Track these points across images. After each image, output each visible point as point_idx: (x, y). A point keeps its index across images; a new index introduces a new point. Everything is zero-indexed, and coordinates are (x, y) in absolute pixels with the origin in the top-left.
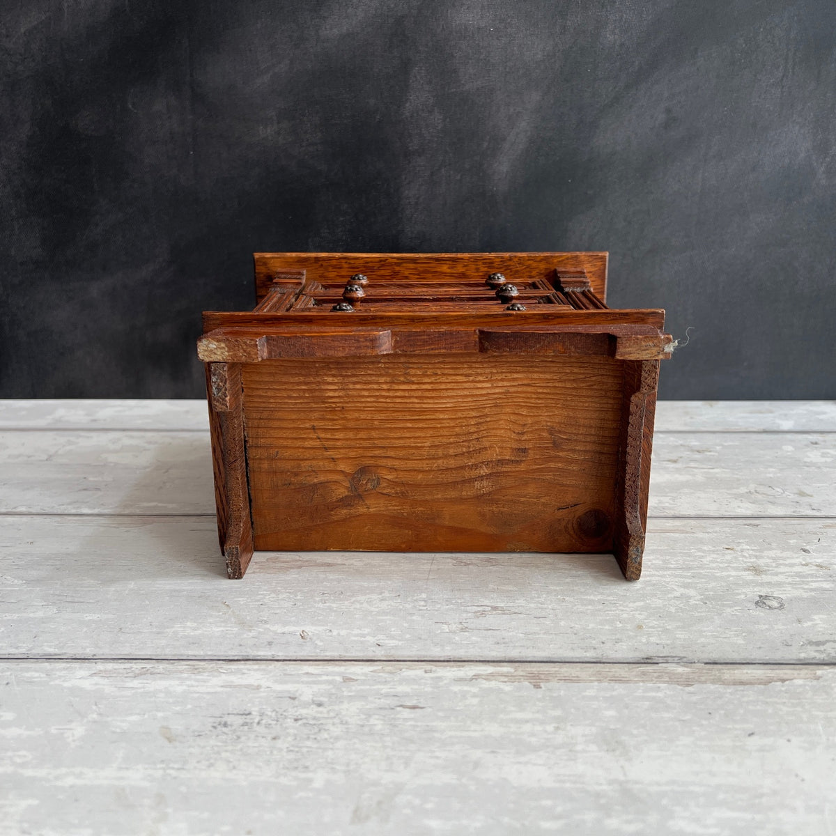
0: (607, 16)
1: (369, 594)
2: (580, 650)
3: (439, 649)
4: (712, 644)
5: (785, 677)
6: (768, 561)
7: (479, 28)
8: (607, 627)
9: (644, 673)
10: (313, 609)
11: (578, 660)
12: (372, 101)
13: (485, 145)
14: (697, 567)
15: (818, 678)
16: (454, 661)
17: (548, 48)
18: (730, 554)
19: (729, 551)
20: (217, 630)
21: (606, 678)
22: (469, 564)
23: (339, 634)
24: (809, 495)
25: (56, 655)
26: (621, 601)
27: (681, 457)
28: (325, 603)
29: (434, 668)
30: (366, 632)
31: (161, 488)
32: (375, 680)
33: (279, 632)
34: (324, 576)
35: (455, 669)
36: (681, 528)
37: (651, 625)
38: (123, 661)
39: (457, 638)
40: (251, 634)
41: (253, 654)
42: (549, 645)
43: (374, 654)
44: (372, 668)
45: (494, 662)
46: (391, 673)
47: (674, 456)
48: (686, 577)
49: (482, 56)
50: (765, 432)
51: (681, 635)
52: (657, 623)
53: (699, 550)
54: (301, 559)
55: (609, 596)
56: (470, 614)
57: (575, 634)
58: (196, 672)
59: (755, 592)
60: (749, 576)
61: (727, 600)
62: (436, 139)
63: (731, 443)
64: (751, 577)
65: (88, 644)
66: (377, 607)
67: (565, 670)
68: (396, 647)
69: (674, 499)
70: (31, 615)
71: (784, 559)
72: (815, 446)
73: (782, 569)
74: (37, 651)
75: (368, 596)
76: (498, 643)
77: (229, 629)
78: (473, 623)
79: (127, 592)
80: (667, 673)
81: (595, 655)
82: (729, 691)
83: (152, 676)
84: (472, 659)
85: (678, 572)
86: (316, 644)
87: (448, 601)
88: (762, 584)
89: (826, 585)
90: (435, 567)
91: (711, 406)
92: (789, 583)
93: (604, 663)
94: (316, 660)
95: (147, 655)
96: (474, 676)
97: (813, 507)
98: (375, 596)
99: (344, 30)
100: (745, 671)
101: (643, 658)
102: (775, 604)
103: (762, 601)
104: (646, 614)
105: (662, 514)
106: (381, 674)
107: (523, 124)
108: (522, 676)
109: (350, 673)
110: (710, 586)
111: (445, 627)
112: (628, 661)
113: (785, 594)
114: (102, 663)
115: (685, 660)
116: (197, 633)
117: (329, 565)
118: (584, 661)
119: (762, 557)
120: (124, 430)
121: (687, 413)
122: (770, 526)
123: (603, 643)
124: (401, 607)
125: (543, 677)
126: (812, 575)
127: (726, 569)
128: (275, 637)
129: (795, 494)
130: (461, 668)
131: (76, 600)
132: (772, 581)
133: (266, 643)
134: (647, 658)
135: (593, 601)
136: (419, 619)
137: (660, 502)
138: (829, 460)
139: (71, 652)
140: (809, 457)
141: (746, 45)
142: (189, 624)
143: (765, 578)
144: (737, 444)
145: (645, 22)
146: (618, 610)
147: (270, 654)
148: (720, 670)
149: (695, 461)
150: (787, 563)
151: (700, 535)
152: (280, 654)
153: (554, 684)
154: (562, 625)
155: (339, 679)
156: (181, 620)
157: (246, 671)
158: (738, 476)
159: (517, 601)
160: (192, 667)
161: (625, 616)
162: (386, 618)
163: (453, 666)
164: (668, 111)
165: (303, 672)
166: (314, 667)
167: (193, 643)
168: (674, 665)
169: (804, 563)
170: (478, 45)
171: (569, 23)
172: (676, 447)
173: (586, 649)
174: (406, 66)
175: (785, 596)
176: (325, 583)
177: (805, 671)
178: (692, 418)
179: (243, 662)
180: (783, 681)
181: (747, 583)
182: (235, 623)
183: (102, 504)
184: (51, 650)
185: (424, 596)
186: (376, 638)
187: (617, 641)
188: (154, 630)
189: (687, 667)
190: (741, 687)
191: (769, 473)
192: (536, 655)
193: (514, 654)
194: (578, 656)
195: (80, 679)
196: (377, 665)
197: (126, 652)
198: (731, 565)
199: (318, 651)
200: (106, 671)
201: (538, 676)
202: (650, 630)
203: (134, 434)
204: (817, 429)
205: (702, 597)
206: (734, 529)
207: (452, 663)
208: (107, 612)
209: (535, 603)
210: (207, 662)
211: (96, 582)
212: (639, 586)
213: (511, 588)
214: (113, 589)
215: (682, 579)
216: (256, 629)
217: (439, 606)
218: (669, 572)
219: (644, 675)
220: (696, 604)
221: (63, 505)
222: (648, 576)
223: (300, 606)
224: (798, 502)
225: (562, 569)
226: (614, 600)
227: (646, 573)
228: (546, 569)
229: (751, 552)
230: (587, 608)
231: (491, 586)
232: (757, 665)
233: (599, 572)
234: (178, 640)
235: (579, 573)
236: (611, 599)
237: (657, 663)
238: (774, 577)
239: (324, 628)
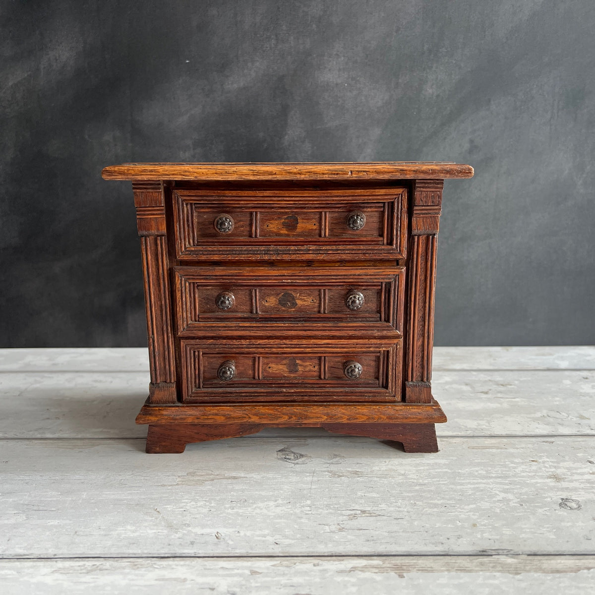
0: (427, 77)
1: (266, 501)
2: (431, 545)
3: (323, 546)
4: (531, 538)
5: (590, 566)
6: (565, 471)
7: (337, 84)
8: (449, 526)
9: (482, 564)
10: (224, 515)
11: (430, 554)
12: (261, 135)
14: (512, 476)
17: (386, 98)
18: (536, 465)
19: (534, 463)
20: (151, 532)
21: (453, 568)
22: (341, 476)
23: (245, 535)
24: (587, 419)
25: (25, 555)
26: (458, 504)
27: (490, 390)
28: (233, 509)
29: (321, 562)
30: (266, 533)
31: (105, 417)
32: (275, 573)
33: (199, 533)
34: (231, 487)
35: (337, 563)
36: (496, 446)
37: (482, 523)
38: (78, 559)
39: (336, 537)
40: (177, 536)
41: (179, 552)
42: (408, 541)
43: (273, 551)
44: (272, 563)
45: (366, 556)
46: (287, 567)
47: (485, 389)
48: (505, 484)
49: (339, 104)
50: (548, 370)
51: (507, 531)
52: (486, 521)
53: (512, 462)
54: (213, 473)
55: (449, 500)
56: (345, 517)
57: (427, 532)
58: (136, 567)
59: (558, 496)
60: (551, 482)
61: (537, 503)
63: (525, 379)
64: (552, 484)
65: (50, 546)
66: (274, 512)
67: (421, 562)
68: (289, 545)
69: (489, 422)
70: (6, 522)
71: (576, 469)
72: (586, 380)
73: (576, 477)
74: (11, 552)
75: (266, 503)
76: (368, 541)
77: (160, 531)
78: (348, 524)
79: (80, 501)
80: (500, 563)
81: (443, 549)
82: (549, 578)
83: (101, 572)
84: (349, 554)
85: (499, 480)
86: (228, 543)
87: (328, 506)
88: (563, 489)
90: (315, 479)
91: (508, 350)
92: (583, 489)
93: (450, 555)
94: (229, 557)
95: (97, 554)
96: (352, 568)
97: (592, 428)
98: (272, 503)
100: (559, 561)
101: (480, 551)
102: (574, 505)
103: (564, 503)
104: (478, 514)
105: (482, 434)
106: (280, 568)
107: (369, 151)
108: (389, 567)
109: (256, 567)
110: (523, 491)
111: (327, 528)
112: (469, 554)
113: (581, 496)
114: (62, 561)
115: (512, 552)
117: (235, 478)
118: (435, 554)
119: (559, 468)
121: (490, 356)
123: (448, 539)
124: (292, 512)
125: (405, 567)
127: (533, 477)
128: (196, 538)
129: (577, 417)
130: (342, 562)
131: (41, 508)
132: (569, 486)
133: (189, 543)
134: (483, 551)
135: (438, 504)
136: (307, 522)
137: (479, 425)
139: (36, 552)
140: (583, 389)
141: (525, 97)
142: (129, 527)
143: (564, 484)
144: (529, 379)
145: (454, 81)
146: (457, 511)
147: (192, 551)
148: (540, 560)
149: (500, 392)
150: (578, 472)
151: (512, 450)
152: (200, 552)
153: (414, 574)
154: (416, 524)
155: (247, 572)
156: (123, 524)
157: (174, 567)
158: (534, 404)
159: (380, 506)
160: (132, 564)
161: (463, 516)
162: (280, 521)
163: (335, 561)
164: (471, 141)
165: (219, 567)
166: (227, 562)
167: (134, 544)
168: (504, 557)
169: (591, 472)
170: (337, 96)
171: (400, 81)
172: (485, 382)
173: (435, 544)
174: (285, 110)
175: (580, 499)
176: (232, 493)
178: (495, 360)
179: (172, 559)
180: (589, 569)
181: (551, 489)
182: (165, 526)
183: (61, 430)
184: (21, 551)
185: (309, 502)
186: (274, 538)
187: (459, 537)
188: (102, 533)
189: (514, 558)
190: (558, 575)
191: (556, 401)
192: (398, 550)
193: (381, 549)
194: (431, 550)
195: (44, 575)
196: (277, 560)
197: (80, 552)
198: (537, 474)
199: (230, 549)
200: (64, 569)
201: (401, 567)
202: (482, 527)
203: (85, 375)
204: (584, 367)
205: (519, 500)
206: (536, 445)
207: (334, 558)
208: (65, 518)
209: (394, 507)
210: (144, 559)
211: (57, 493)
212: (470, 492)
213: (375, 495)
214: (70, 499)
215: (501, 486)
216: (181, 531)
217: (321, 510)
218: (491, 480)
219: (482, 565)
220: (515, 506)
221: (31, 431)
222: (477, 483)
223: (214, 512)
224: (580, 424)
225: (412, 479)
226: (453, 504)
227: (474, 481)
228: (400, 479)
229: (551, 464)
230: (433, 510)
231: (359, 494)
232: (567, 557)
233: (439, 481)
234: (121, 541)
235: (425, 482)
236: (451, 502)
237: (491, 555)
238: (570, 484)
239: (234, 530)
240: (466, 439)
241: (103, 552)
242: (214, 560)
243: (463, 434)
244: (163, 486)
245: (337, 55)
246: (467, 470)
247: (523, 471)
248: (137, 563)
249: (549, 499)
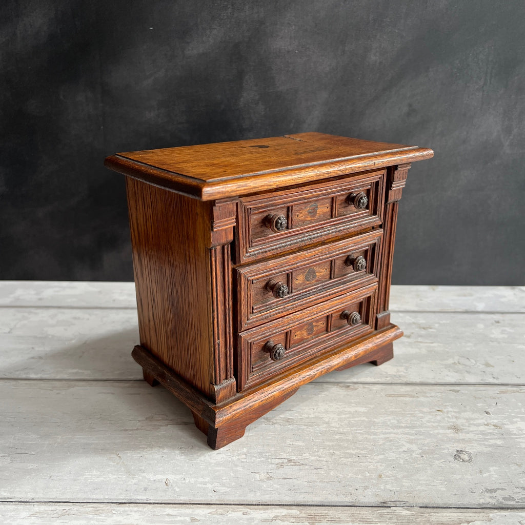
0: (371, 45)
2: (342, 496)
3: (252, 495)
4: (425, 491)
5: (470, 519)
6: (464, 421)
7: (288, 51)
8: (360, 476)
9: (381, 515)
11: (340, 504)
12: (219, 97)
13: (292, 125)
14: (419, 426)
15: (490, 520)
16: (262, 505)
17: (333, 64)
18: (440, 415)
19: (439, 413)
20: (112, 478)
21: (357, 519)
22: (275, 423)
23: (189, 482)
24: (493, 366)
25: (8, 498)
26: (370, 454)
27: (412, 333)
28: (182, 456)
29: (249, 511)
30: (207, 480)
31: (80, 357)
32: (211, 520)
33: (151, 479)
34: (182, 433)
35: (262, 511)
36: (410, 394)
37: (387, 474)
38: (51, 503)
39: (265, 486)
40: (134, 481)
41: (134, 498)
42: (323, 491)
43: (211, 498)
44: (209, 511)
45: (287, 505)
46: (221, 514)
47: (408, 333)
48: (412, 434)
50: (467, 312)
51: (406, 483)
52: (390, 472)
53: (421, 412)
54: (168, 418)
55: (362, 450)
56: (273, 466)
57: (340, 482)
58: (97, 513)
59: (452, 448)
60: (450, 433)
61: (437, 454)
62: (260, 121)
63: (445, 322)
64: (452, 435)
65: (29, 490)
66: (215, 460)
67: (332, 512)
68: (225, 493)
69: (407, 369)
71: (474, 419)
72: (497, 324)
73: (472, 428)
76: (290, 490)
77: (120, 476)
78: (275, 473)
79: (56, 445)
80: (396, 515)
81: (351, 500)
83: (69, 516)
84: (273, 503)
85: (407, 430)
86: (175, 490)
87: (260, 454)
88: (459, 441)
89: (499, 442)
91: (434, 289)
92: (476, 440)
93: (356, 506)
94: (174, 504)
95: (66, 499)
96: (274, 517)
97: (495, 377)
99: (201, 51)
100: (445, 514)
101: (381, 503)
102: (466, 457)
103: (458, 455)
104: (384, 464)
105: (399, 381)
106: (215, 516)
107: (317, 113)
108: (305, 517)
109: (195, 515)
110: (426, 442)
111: (257, 476)
112: (371, 505)
113: (473, 449)
114: (38, 505)
115: (407, 504)
116: (99, 480)
117: (186, 424)
118: (344, 505)
119: (460, 418)
120: (59, 307)
121: (418, 296)
122: (466, 392)
123: (357, 490)
124: (230, 459)
125: (317, 518)
126: (491, 434)
127: (436, 428)
128: (149, 484)
129: (483, 364)
130: (266, 511)
131: (23, 451)
132: (465, 438)
133: (143, 489)
134: (384, 503)
135: (352, 454)
136: (241, 469)
137: (398, 371)
138: (506, 336)
139: (18, 496)
140: (493, 334)
141: (461, 64)
142: (95, 472)
143: (461, 436)
144: (448, 322)
145: (396, 49)
146: (367, 462)
147: (145, 498)
148: (429, 513)
149: (421, 336)
150: (475, 423)
151: (422, 399)
152: (151, 498)
154: (332, 474)
155: (188, 519)
156: (90, 469)
157: (129, 512)
158: (448, 350)
159: (304, 455)
160: (95, 509)
161: (372, 467)
162: (220, 468)
163: (261, 509)
164: (410, 105)
165: (166, 513)
166: (172, 509)
167: (97, 489)
168: (400, 508)
169: (486, 423)
170: (288, 62)
171: (346, 48)
172: (410, 324)
173: (345, 494)
174: (240, 75)
175: (473, 450)
176: (182, 439)
177: (483, 514)
178: (421, 300)
179: (127, 505)
180: (468, 522)
181: (449, 440)
182: (124, 472)
183: (43, 371)
184: (5, 495)
185: (245, 450)
186: (213, 485)
187: (366, 488)
188: (72, 477)
189: (408, 510)
191: (468, 347)
192: (313, 500)
193: (300, 499)
194: (341, 500)
195: (23, 519)
196: (213, 508)
197: (54, 497)
198: (440, 425)
199: (176, 496)
200: (39, 513)
201: (314, 518)
202: (387, 478)
203: (66, 311)
204: (499, 310)
205: (421, 451)
206: (443, 394)
207: (261, 507)
208: (42, 462)
209: (315, 456)
210: (104, 505)
211: (37, 436)
212: (381, 442)
213: (300, 443)
214: (47, 442)
215: (409, 436)
216: (137, 477)
217: (254, 459)
218: (401, 430)
219: (381, 517)
220: (417, 457)
221: (17, 371)
222: (388, 433)
223: (165, 458)
224: (484, 372)
225: (334, 427)
226: (365, 454)
227: (386, 431)
228: (323, 427)
229: (453, 413)
230: (348, 460)
231: (288, 442)
232: (453, 509)
233: (357, 430)
234: (87, 486)
235: (345, 430)
236: (364, 452)
237: (390, 507)
238: (467, 435)
239: (180, 477)
240: (384, 387)
241: (72, 497)
242: (162, 507)
243: (383, 380)
244: (126, 430)
245: (289, 23)
246: (381, 419)
247: (428, 421)
248: (99, 509)
249: (446, 451)
